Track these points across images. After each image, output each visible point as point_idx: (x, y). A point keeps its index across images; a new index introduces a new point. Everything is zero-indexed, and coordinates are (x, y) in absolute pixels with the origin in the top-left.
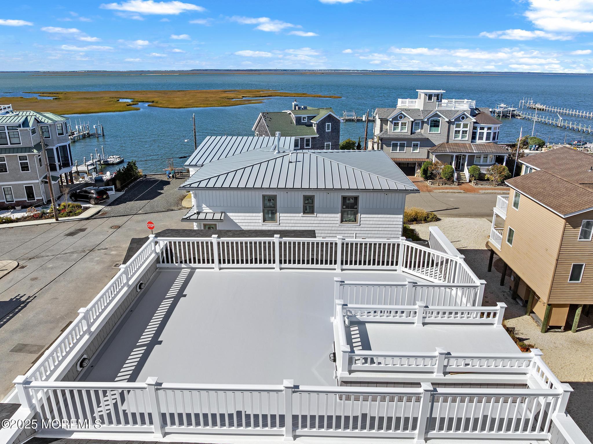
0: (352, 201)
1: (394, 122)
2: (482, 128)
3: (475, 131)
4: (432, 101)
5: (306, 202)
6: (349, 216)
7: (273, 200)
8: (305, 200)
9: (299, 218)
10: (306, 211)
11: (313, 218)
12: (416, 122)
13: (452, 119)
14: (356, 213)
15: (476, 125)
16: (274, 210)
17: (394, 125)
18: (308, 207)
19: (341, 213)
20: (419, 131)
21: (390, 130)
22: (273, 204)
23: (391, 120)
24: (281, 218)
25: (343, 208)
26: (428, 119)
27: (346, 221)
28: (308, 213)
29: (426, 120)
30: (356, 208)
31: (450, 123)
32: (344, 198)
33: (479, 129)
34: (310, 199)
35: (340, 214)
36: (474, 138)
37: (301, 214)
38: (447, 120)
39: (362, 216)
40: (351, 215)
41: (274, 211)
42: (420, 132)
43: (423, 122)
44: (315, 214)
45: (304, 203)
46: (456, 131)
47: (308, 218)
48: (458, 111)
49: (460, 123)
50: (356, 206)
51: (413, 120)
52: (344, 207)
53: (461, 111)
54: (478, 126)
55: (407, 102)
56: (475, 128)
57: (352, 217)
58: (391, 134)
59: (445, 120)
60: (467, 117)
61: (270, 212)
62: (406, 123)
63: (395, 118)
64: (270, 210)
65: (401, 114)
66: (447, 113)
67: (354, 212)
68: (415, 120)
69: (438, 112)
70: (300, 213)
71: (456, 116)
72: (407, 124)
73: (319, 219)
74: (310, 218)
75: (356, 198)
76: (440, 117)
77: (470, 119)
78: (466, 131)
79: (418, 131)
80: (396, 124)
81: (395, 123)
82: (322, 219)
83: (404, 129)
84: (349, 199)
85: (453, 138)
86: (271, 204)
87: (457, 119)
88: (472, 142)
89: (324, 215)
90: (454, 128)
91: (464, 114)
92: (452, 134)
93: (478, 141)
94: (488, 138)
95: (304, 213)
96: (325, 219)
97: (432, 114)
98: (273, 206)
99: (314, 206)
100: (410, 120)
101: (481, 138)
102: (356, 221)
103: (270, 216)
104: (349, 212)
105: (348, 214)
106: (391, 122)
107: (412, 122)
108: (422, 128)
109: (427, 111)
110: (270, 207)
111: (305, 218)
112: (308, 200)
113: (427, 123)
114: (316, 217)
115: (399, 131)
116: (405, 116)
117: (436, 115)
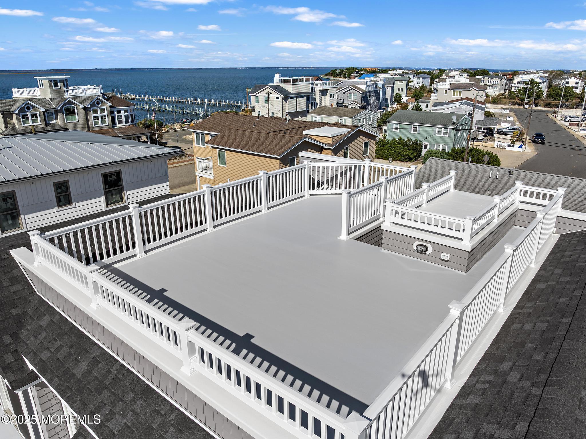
0: (114, 177)
1: (21, 114)
2: (119, 112)
3: (113, 115)
4: (59, 87)
5: (59, 191)
6: (114, 196)
7: (10, 198)
8: (57, 189)
9: (53, 215)
10: (61, 204)
11: (72, 210)
12: (48, 111)
13: (88, 105)
14: (121, 191)
15: (113, 109)
16: (14, 212)
17: (23, 118)
18: (62, 198)
19: (105, 195)
20: (54, 121)
21: (19, 124)
22: (11, 205)
23: (17, 112)
24: (28, 221)
25: (106, 189)
26: (62, 107)
27: (111, 204)
28: (64, 205)
29: (59, 108)
30: (121, 185)
31: (86, 109)
32: (105, 177)
33: (116, 113)
34: (64, 186)
35: (104, 197)
36: (114, 122)
37: (56, 209)
38: (82, 106)
39: (129, 192)
40: (116, 194)
41: (15, 214)
42: (56, 123)
43: (57, 111)
44: (74, 204)
45: (57, 193)
46: (94, 117)
47: (66, 212)
48: (90, 97)
49: (96, 108)
50: (120, 183)
51: (44, 110)
52: (107, 187)
53: (93, 96)
54: (115, 110)
55: (25, 92)
56: (112, 112)
57: (117, 197)
58: (21, 128)
59: (80, 107)
60: (102, 102)
61: (9, 217)
62: (36, 114)
63: (22, 110)
64: (7, 214)
65: (28, 104)
66: (80, 99)
67: (119, 190)
68: (46, 110)
69: (70, 99)
70: (53, 208)
71: (90, 101)
72: (38, 115)
73: (80, 208)
74: (68, 211)
75: (118, 174)
76: (74, 104)
77: (106, 103)
78: (105, 116)
79: (52, 122)
80: (25, 117)
81: (23, 116)
82: (83, 207)
83: (36, 121)
84: (110, 176)
85: (94, 125)
86: (9, 205)
87: (93, 105)
88: (113, 127)
89: (85, 203)
90: (92, 115)
91: (98, 99)
92: (92, 121)
93: (118, 125)
94: (127, 121)
95: (59, 206)
96: (87, 207)
97: (63, 102)
98: (12, 207)
99: (70, 194)
100: (41, 110)
101: (120, 122)
102: (122, 201)
103: (10, 222)
104: (113, 192)
105: (112, 195)
106: (18, 114)
107: (44, 112)
108: (57, 119)
109: (56, 99)
110: (10, 209)
111: (61, 213)
112: (60, 188)
113: (61, 111)
114: (76, 207)
115: (30, 123)
116: (33, 107)
117: (69, 102)
